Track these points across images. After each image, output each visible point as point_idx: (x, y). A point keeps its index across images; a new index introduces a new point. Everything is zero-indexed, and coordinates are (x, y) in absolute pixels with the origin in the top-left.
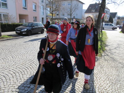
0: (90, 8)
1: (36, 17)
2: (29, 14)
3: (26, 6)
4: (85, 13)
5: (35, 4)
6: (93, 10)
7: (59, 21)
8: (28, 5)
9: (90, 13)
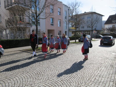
0: (110, 19)
1: (60, 31)
2: (55, 29)
3: (53, 23)
4: (105, 24)
5: (60, 21)
6: (114, 21)
7: (80, 33)
8: (55, 22)
9: (111, 23)
